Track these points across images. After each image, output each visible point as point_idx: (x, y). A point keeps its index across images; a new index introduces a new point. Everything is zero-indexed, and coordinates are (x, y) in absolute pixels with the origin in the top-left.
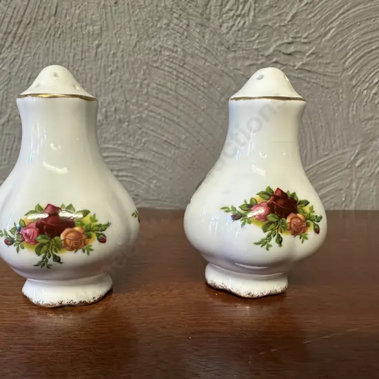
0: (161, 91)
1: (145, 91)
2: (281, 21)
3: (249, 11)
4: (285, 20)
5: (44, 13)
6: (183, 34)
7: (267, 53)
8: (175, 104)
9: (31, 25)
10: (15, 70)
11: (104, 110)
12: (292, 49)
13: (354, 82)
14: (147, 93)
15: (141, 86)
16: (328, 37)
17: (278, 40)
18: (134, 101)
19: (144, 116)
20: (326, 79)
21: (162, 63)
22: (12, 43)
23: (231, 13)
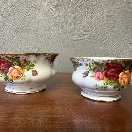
0: (52, 44)
1: (48, 43)
2: (81, 27)
3: (73, 24)
4: (82, 26)
5: (24, 26)
6: (57, 30)
7: (78, 34)
8: (55, 47)
9: (21, 29)
10: (17, 39)
11: (38, 48)
12: (84, 33)
13: (101, 41)
14: (49, 44)
15: (47, 42)
16: (94, 30)
17: (81, 31)
18: (45, 46)
19: (48, 49)
20: (94, 40)
21: (52, 37)
22: (17, 33)
23: (69, 25)
